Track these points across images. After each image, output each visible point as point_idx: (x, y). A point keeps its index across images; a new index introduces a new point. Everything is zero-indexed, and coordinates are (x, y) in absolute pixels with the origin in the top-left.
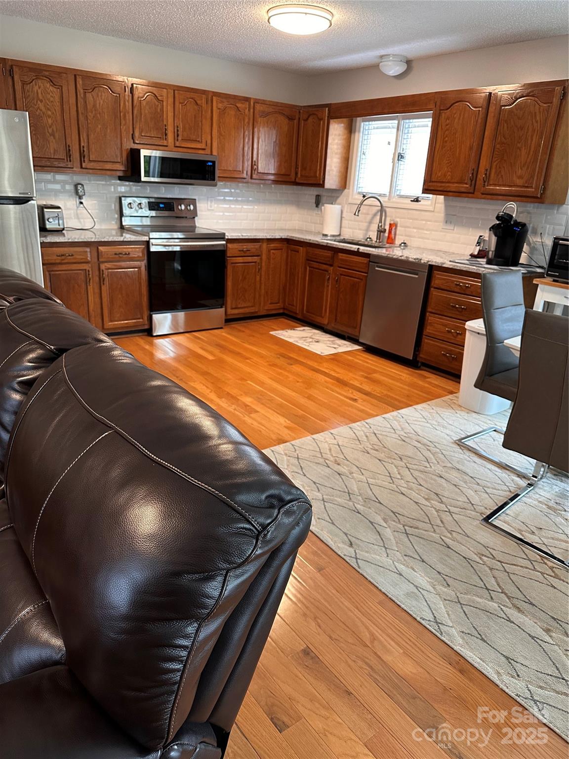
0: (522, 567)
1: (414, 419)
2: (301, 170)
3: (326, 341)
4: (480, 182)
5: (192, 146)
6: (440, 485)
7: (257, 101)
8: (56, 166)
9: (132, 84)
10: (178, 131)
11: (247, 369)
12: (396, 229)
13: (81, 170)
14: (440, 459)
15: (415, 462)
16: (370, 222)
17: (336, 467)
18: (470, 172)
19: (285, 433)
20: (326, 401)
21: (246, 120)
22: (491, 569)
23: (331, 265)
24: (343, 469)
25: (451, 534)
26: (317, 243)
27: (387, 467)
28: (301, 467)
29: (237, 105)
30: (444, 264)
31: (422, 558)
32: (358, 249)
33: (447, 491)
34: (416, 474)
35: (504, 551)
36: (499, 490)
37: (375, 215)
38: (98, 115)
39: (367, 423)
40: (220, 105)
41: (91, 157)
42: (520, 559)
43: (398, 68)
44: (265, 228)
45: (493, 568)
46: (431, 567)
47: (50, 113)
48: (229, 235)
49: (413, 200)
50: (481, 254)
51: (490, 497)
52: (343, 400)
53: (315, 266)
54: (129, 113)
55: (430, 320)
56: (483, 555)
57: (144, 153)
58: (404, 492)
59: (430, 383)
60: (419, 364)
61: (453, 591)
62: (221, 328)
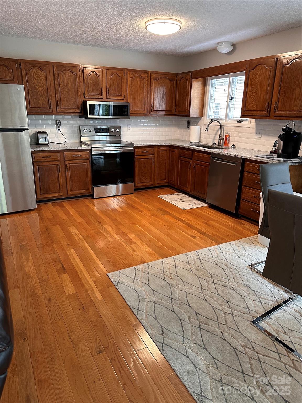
0: (272, 358)
1: (228, 250)
2: (178, 108)
3: (188, 201)
4: (272, 110)
5: (117, 98)
6: (232, 295)
7: (152, 72)
8: (44, 111)
9: (83, 68)
10: (108, 90)
11: (138, 217)
12: (229, 138)
13: (57, 113)
14: (237, 277)
15: (220, 279)
16: (216, 135)
17: (169, 281)
18: (267, 104)
19: (146, 257)
20: (177, 238)
21: (146, 83)
22: (250, 358)
23: (191, 159)
24: (174, 282)
25: (229, 330)
26: (184, 147)
27: (201, 282)
28: (148, 279)
29: (141, 75)
30: (250, 158)
31: (206, 346)
32: (205, 150)
33: (235, 299)
34: (218, 287)
35: (262, 345)
36: (269, 300)
37: (218, 131)
38: (65, 85)
39: (197, 252)
40: (132, 76)
41: (62, 106)
42: (271, 352)
43: (227, 49)
44: (160, 139)
45: (251, 358)
46: (209, 353)
47: (40, 85)
48: (136, 144)
49: (238, 121)
50: (276, 152)
51: (262, 305)
52: (187, 237)
53: (183, 160)
54: (81, 83)
55: (244, 190)
56: (247, 347)
57: (89, 103)
58: (207, 299)
59: (244, 228)
60: (240, 216)
61: (220, 372)
62: (133, 194)
